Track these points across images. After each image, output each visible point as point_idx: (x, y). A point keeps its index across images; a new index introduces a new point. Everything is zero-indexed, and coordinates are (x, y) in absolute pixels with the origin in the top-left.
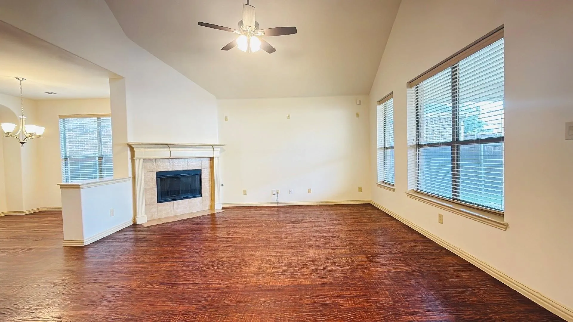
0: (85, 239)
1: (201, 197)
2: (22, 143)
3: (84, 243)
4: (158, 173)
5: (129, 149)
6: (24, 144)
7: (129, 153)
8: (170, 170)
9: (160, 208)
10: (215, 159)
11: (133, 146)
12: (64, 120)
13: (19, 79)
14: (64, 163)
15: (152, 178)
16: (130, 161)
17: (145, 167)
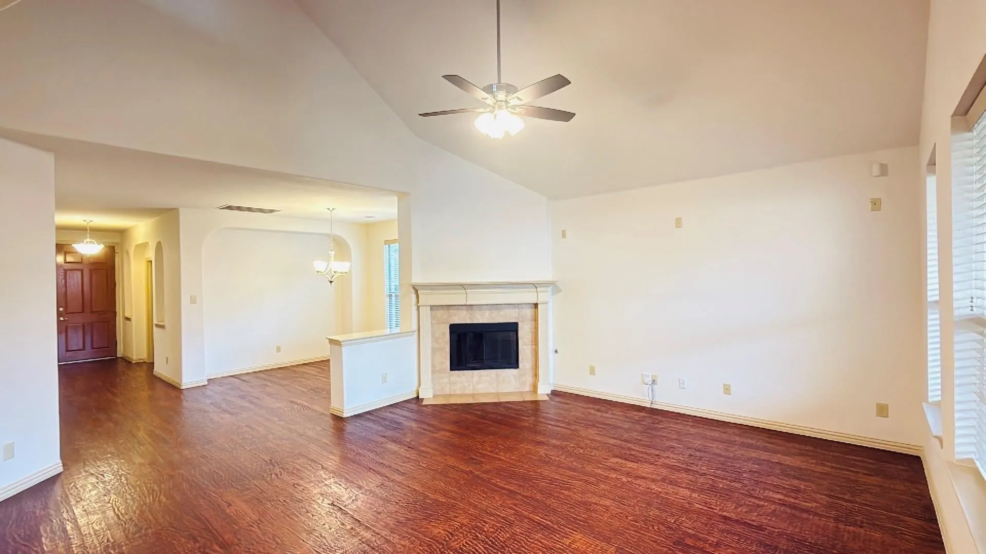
0: (345, 409)
1: (517, 370)
2: (331, 282)
3: (344, 414)
4: (453, 327)
5: (413, 291)
6: (332, 283)
7: (414, 296)
8: (469, 322)
9: (452, 378)
10: (539, 305)
11: (416, 287)
12: (389, 246)
13: (329, 209)
14: (388, 300)
15: (444, 334)
16: (414, 308)
17: (433, 317)
